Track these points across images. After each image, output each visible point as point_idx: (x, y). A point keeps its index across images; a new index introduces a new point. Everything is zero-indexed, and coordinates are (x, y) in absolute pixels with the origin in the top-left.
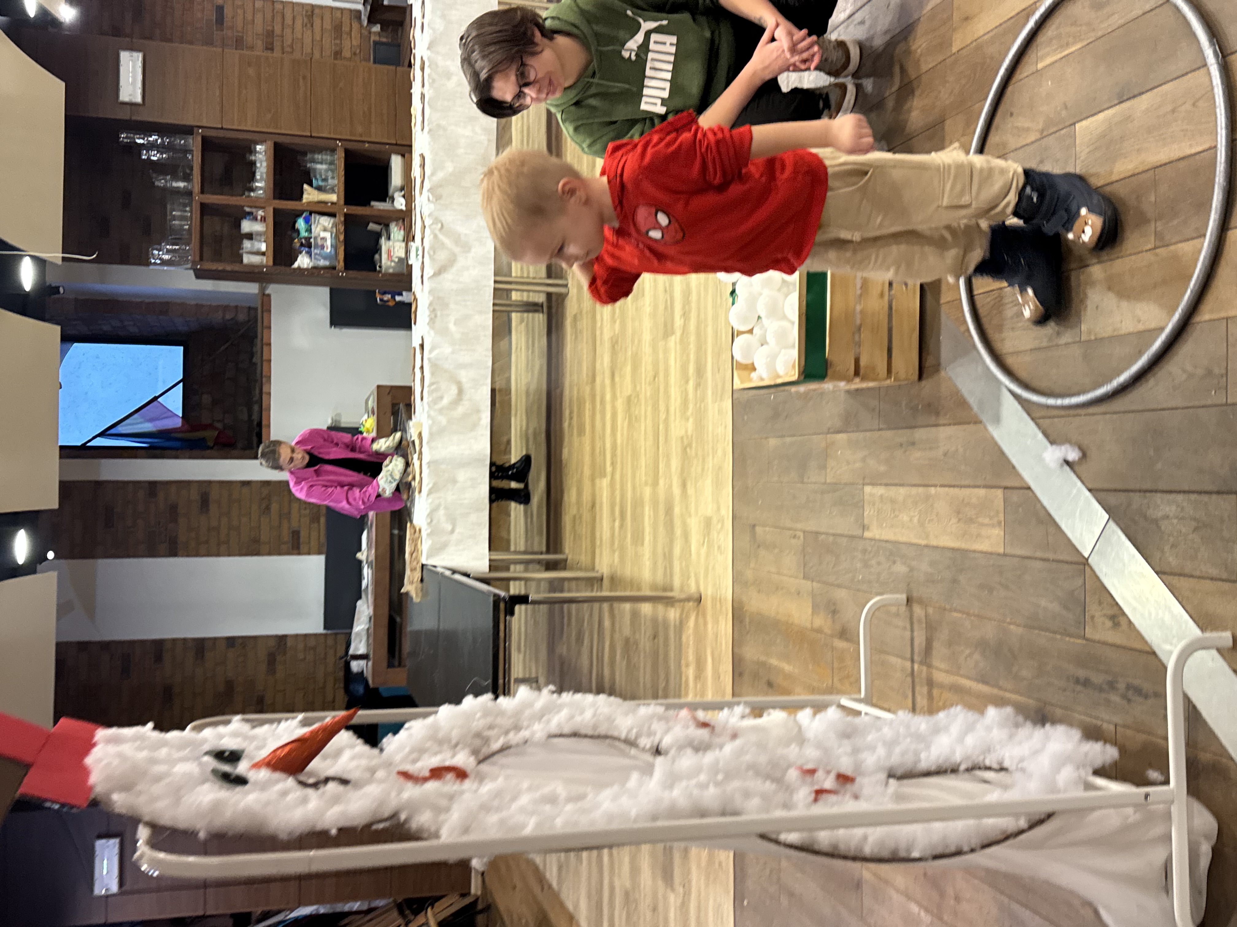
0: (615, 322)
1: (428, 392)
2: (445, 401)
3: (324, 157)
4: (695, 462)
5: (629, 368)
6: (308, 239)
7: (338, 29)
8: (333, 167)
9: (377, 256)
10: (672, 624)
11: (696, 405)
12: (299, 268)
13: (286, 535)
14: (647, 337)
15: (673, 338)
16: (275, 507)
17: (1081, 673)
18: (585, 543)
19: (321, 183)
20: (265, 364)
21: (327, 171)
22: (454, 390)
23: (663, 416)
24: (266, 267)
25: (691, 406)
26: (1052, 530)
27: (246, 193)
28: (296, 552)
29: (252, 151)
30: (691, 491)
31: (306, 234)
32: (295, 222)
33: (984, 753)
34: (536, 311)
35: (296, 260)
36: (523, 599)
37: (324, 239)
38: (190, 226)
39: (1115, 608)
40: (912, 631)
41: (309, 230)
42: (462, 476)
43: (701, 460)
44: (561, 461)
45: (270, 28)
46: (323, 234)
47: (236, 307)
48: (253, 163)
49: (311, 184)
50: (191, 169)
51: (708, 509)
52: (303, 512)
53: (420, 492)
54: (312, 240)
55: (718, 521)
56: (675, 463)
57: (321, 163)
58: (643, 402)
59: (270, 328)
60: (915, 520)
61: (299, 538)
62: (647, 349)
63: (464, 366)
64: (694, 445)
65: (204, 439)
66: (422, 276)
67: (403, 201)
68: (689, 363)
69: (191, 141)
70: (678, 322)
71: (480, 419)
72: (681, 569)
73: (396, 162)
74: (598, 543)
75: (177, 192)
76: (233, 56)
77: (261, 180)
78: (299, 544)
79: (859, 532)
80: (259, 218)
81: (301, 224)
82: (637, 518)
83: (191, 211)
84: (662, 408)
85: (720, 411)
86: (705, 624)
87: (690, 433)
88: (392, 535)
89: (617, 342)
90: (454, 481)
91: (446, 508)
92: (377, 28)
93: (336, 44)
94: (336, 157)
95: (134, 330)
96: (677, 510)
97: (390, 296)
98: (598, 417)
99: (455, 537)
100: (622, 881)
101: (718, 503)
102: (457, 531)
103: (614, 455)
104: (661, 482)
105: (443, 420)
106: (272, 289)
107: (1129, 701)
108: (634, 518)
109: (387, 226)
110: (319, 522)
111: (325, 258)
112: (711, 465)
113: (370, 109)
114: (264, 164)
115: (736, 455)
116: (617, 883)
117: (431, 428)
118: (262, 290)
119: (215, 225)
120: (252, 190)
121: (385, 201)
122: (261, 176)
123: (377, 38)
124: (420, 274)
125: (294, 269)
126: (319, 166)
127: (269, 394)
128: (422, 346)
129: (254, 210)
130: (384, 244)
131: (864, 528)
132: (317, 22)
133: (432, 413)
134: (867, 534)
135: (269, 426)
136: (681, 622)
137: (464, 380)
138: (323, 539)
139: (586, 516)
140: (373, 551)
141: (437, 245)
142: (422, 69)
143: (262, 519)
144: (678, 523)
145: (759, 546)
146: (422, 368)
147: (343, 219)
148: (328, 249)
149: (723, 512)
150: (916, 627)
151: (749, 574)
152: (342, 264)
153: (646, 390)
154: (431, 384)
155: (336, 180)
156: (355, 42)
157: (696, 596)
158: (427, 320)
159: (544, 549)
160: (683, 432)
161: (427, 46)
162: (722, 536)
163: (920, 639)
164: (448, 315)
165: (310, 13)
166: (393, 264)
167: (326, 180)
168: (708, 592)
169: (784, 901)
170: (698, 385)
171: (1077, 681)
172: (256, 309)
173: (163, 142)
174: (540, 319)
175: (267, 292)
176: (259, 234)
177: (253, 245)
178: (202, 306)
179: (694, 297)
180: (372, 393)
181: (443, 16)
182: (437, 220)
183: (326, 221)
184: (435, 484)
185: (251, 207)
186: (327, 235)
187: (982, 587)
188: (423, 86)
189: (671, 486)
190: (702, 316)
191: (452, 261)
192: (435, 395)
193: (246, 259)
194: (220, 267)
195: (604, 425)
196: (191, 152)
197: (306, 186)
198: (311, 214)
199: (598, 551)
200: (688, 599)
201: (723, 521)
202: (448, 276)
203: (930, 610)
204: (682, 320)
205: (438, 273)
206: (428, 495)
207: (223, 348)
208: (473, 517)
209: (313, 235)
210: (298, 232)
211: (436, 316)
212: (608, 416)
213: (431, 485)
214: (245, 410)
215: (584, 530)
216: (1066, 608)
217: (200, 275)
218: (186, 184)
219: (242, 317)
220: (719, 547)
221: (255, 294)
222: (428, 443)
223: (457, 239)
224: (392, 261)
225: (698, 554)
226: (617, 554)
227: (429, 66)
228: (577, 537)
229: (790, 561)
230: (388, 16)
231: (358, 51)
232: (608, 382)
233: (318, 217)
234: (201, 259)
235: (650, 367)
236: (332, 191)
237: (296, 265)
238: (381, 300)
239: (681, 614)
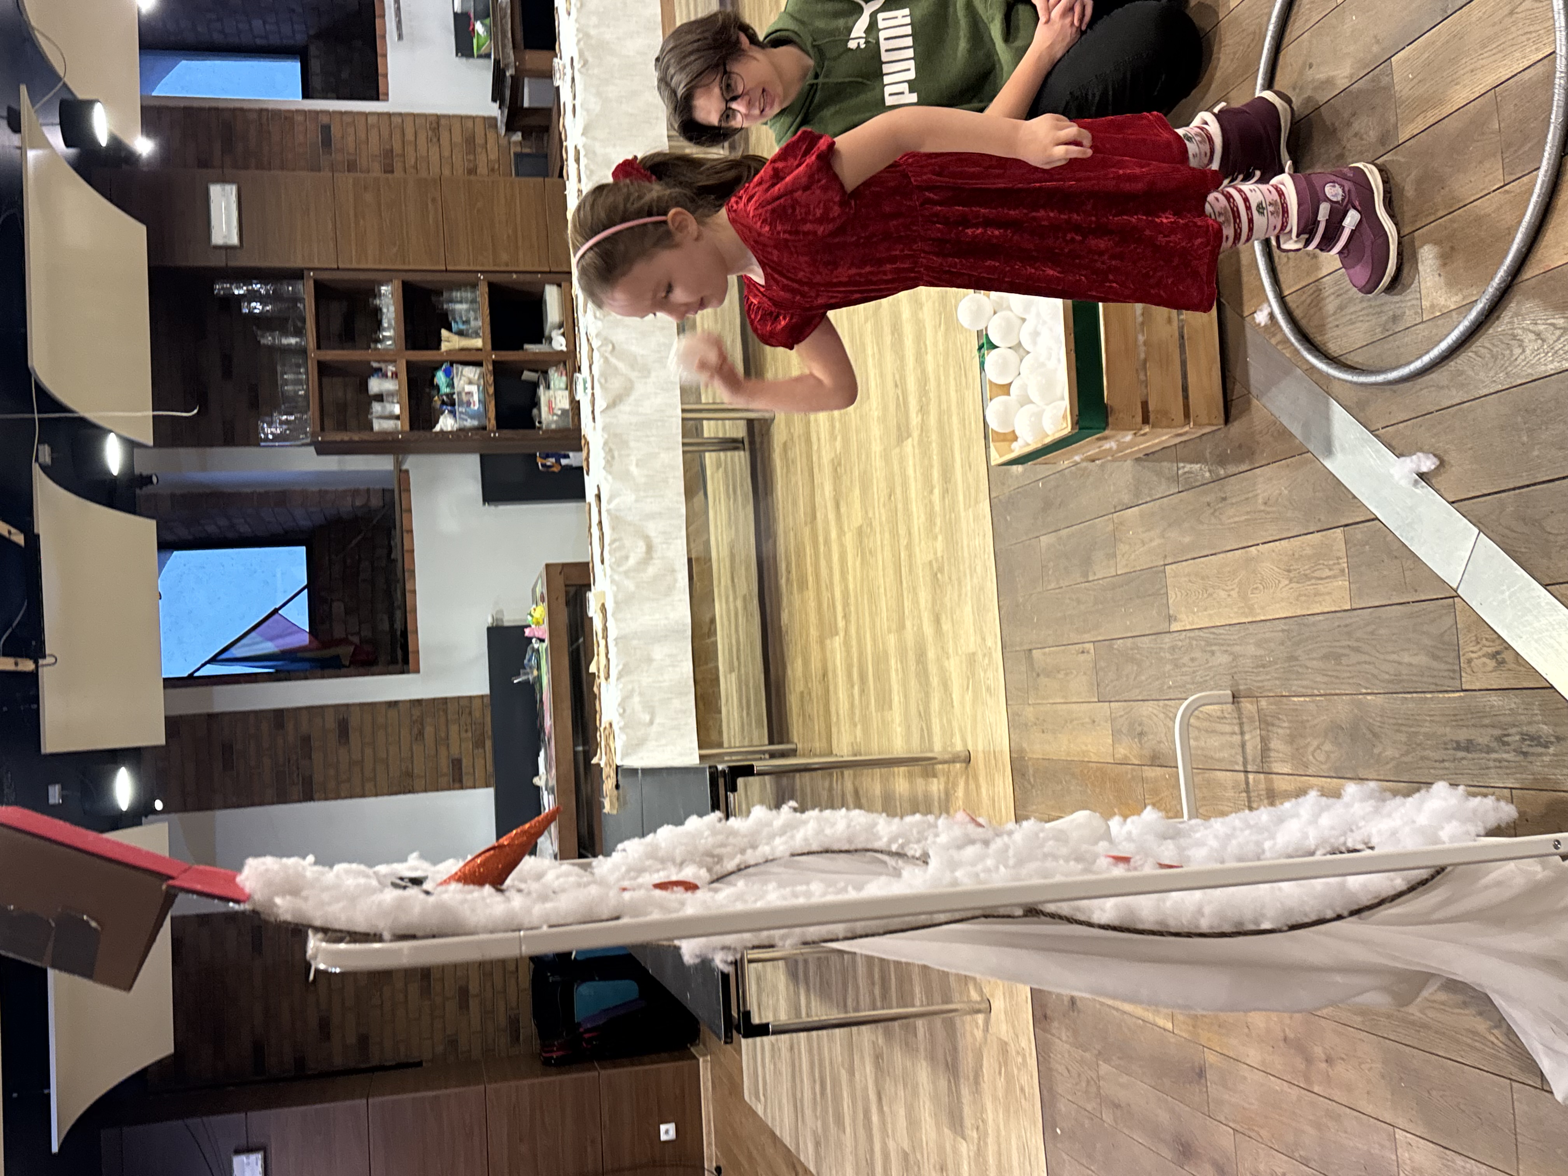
0: (835, 439)
1: (610, 552)
2: (632, 562)
3: (464, 294)
4: (950, 587)
5: (857, 492)
6: (450, 395)
7: (470, 141)
8: (475, 306)
9: (535, 411)
10: (936, 798)
11: (945, 516)
12: (442, 431)
13: (444, 765)
14: (877, 448)
15: (910, 440)
16: (429, 730)
17: (1463, 735)
18: (818, 725)
19: (462, 327)
20: (406, 555)
21: (468, 311)
22: (641, 547)
23: (904, 542)
24: (401, 432)
25: (938, 521)
26: (1409, 563)
27: (372, 346)
28: (457, 785)
29: (376, 295)
30: (946, 626)
31: (448, 390)
32: (434, 376)
33: (1344, 834)
34: (736, 449)
35: (437, 422)
36: (748, 771)
37: (469, 394)
38: (307, 391)
39: (1498, 642)
40: (1242, 733)
41: (451, 385)
42: (659, 652)
43: (956, 583)
44: (780, 627)
45: (388, 147)
46: (468, 388)
47: (368, 491)
48: (377, 311)
49: (450, 329)
50: (304, 321)
51: (970, 642)
52: (463, 735)
53: (607, 678)
54: (455, 396)
55: (984, 655)
56: (924, 596)
57: (461, 302)
58: (878, 530)
59: (410, 511)
60: (1234, 594)
61: (460, 768)
62: (878, 463)
63: (652, 516)
64: (946, 568)
65: (337, 657)
66: (593, 412)
67: (563, 340)
68: (932, 466)
69: (301, 287)
70: (915, 420)
71: (676, 581)
72: (942, 727)
73: (552, 295)
74: (834, 719)
75: (288, 349)
76: (345, 181)
77: (388, 329)
78: (461, 774)
79: (1164, 627)
80: (390, 374)
81: (440, 378)
82: (882, 676)
83: (307, 373)
84: (902, 531)
85: (976, 518)
86: (978, 787)
87: (939, 554)
88: (575, 753)
89: (840, 464)
90: (650, 660)
91: (641, 694)
92: (517, 137)
93: (469, 161)
94: (478, 293)
95: (245, 529)
96: (931, 654)
97: (553, 460)
98: (823, 563)
99: (655, 728)
100: (899, 1140)
101: (982, 632)
102: (658, 720)
103: (846, 605)
104: (908, 624)
105: (630, 585)
106: (411, 463)
107: (1525, 754)
108: (878, 677)
109: (545, 373)
110: (484, 747)
111: (472, 417)
112: (969, 588)
113: (515, 231)
114: (392, 309)
115: (1000, 568)
116: (891, 1145)
117: (615, 596)
118: (398, 464)
119: (338, 390)
120: (378, 341)
121: (541, 343)
122: (390, 324)
123: (518, 149)
124: (590, 409)
125: (437, 433)
126: (458, 307)
127: (414, 592)
128: (598, 497)
129: (383, 365)
130: (543, 395)
131: (1170, 618)
132: (445, 135)
133: (616, 577)
134: (1175, 627)
135: (416, 632)
136: (947, 794)
137: (652, 534)
138: (490, 768)
139: (816, 688)
140: (554, 771)
141: (609, 371)
142: (577, 160)
143: (414, 748)
144: (933, 669)
145: (1038, 675)
146: (600, 523)
147: (491, 368)
148: (476, 406)
149: (989, 643)
150: (1246, 728)
151: (1029, 713)
152: (493, 422)
153: (880, 514)
154: (613, 541)
155: (480, 321)
156: (493, 156)
157: (964, 755)
158: (603, 463)
159: (766, 742)
160: (931, 557)
161: (581, 131)
162: (990, 674)
163: (1253, 740)
164: (629, 455)
165: (434, 125)
166: (555, 418)
167: (467, 322)
168: (978, 746)
169: (1108, 1117)
170: (945, 492)
171: (1458, 747)
172: (393, 491)
173: (267, 291)
174: (741, 458)
175: (404, 467)
176: (391, 394)
177: (384, 407)
178: (326, 492)
179: (932, 385)
180: (540, 576)
181: (599, 94)
182: (606, 341)
183: (470, 372)
184: (625, 665)
185: (379, 362)
186: (474, 389)
187: (1325, 657)
188: (580, 181)
189: (920, 627)
190: (944, 406)
191: (628, 389)
192: (618, 555)
193: (378, 425)
194: (345, 437)
195: (830, 568)
196: (302, 300)
197: (444, 333)
198: (452, 365)
199: (834, 730)
200: (953, 760)
201: (990, 654)
202: (625, 408)
203: (1263, 703)
204: (920, 416)
205: (612, 405)
206: (618, 679)
207: (354, 542)
208: (676, 703)
209: (456, 391)
210: (438, 388)
211: (613, 457)
212: (835, 557)
213: (620, 667)
214: (385, 617)
215: (815, 708)
216: (1435, 657)
217: (323, 449)
218: (298, 340)
219: (375, 502)
220: (988, 689)
221: (390, 472)
222: (613, 614)
223: (633, 362)
224: (554, 414)
225: (962, 703)
226: (859, 727)
227: (585, 156)
228: (806, 718)
229: (1079, 684)
230: (532, 121)
231: (496, 166)
232: (832, 516)
233: (460, 367)
234: (322, 429)
235: (883, 485)
236: (476, 335)
237: (437, 428)
238: (543, 465)
239: (947, 783)
